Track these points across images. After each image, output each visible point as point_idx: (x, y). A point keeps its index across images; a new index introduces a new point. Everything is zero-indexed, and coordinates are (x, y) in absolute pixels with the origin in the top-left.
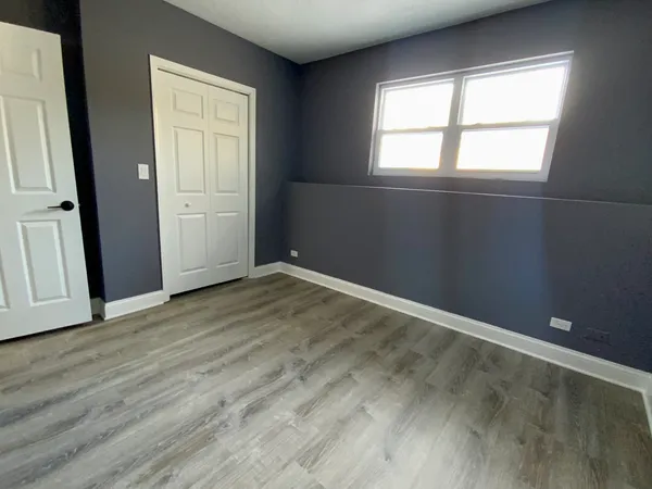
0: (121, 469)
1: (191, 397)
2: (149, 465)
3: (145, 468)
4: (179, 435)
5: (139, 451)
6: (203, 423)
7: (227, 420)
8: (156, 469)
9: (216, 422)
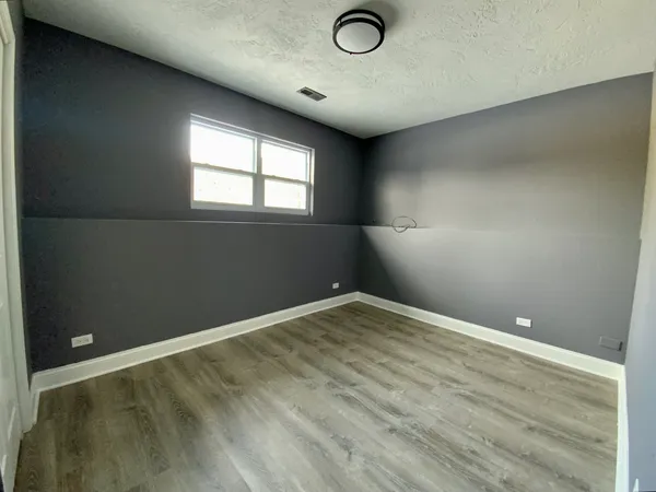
0: (483, 487)
1: (390, 457)
2: (469, 468)
3: (474, 469)
4: (436, 455)
5: (462, 481)
6: (418, 440)
7: (409, 425)
8: (470, 462)
9: (414, 432)
